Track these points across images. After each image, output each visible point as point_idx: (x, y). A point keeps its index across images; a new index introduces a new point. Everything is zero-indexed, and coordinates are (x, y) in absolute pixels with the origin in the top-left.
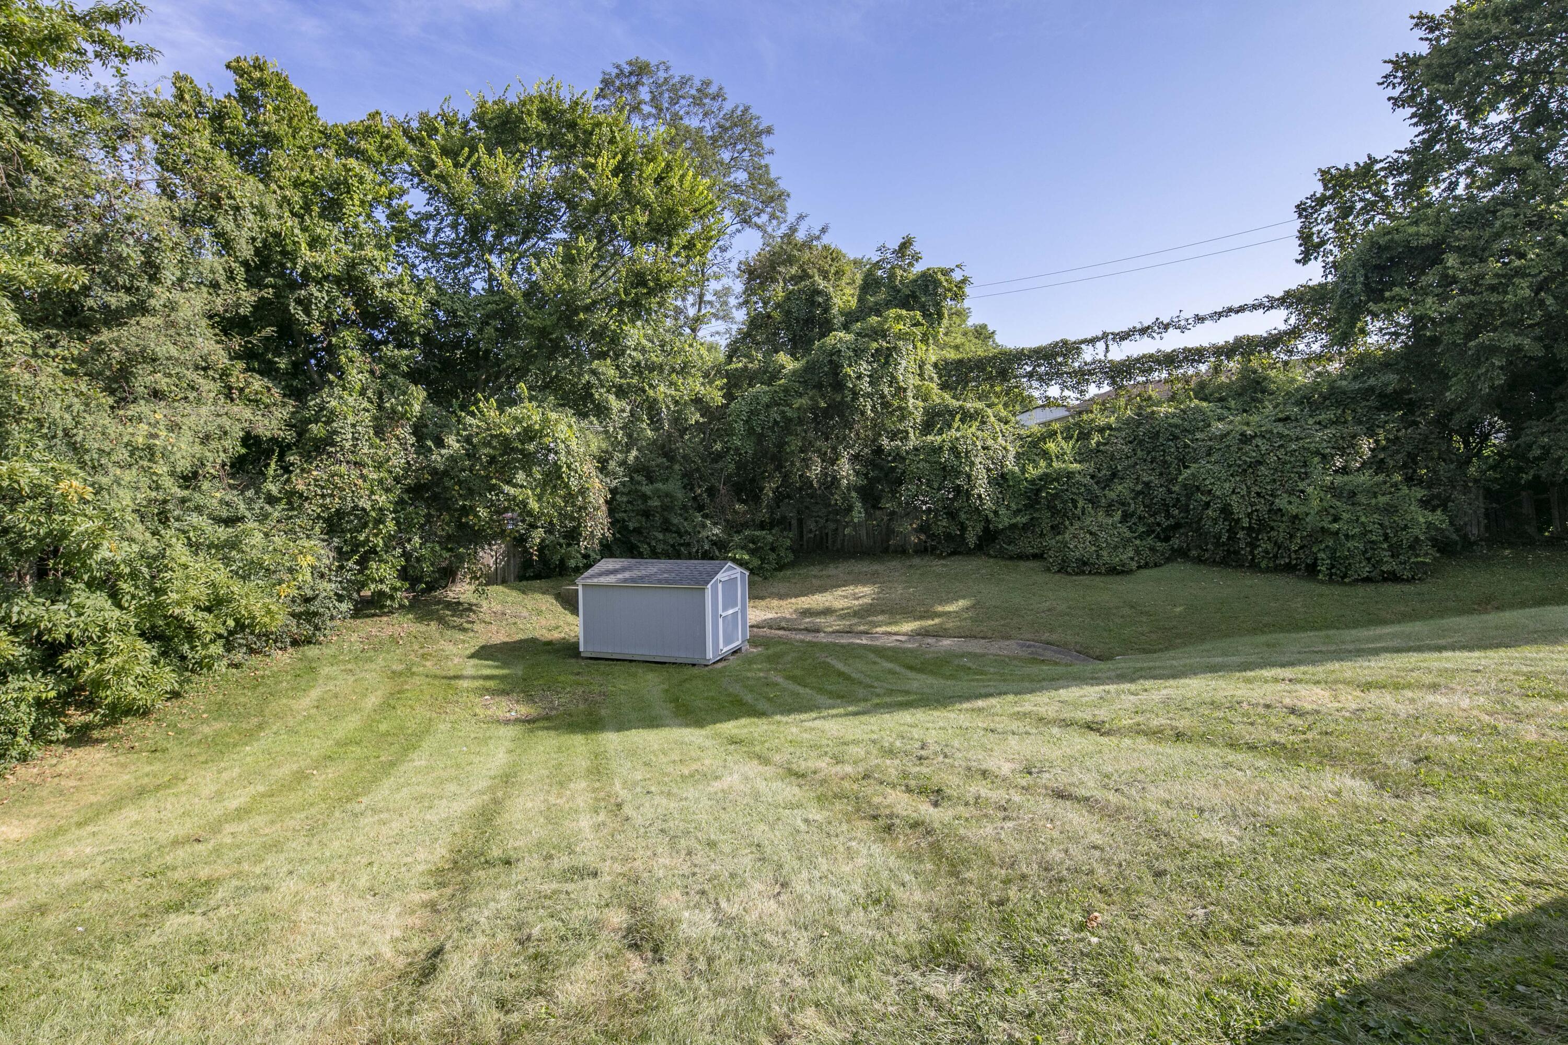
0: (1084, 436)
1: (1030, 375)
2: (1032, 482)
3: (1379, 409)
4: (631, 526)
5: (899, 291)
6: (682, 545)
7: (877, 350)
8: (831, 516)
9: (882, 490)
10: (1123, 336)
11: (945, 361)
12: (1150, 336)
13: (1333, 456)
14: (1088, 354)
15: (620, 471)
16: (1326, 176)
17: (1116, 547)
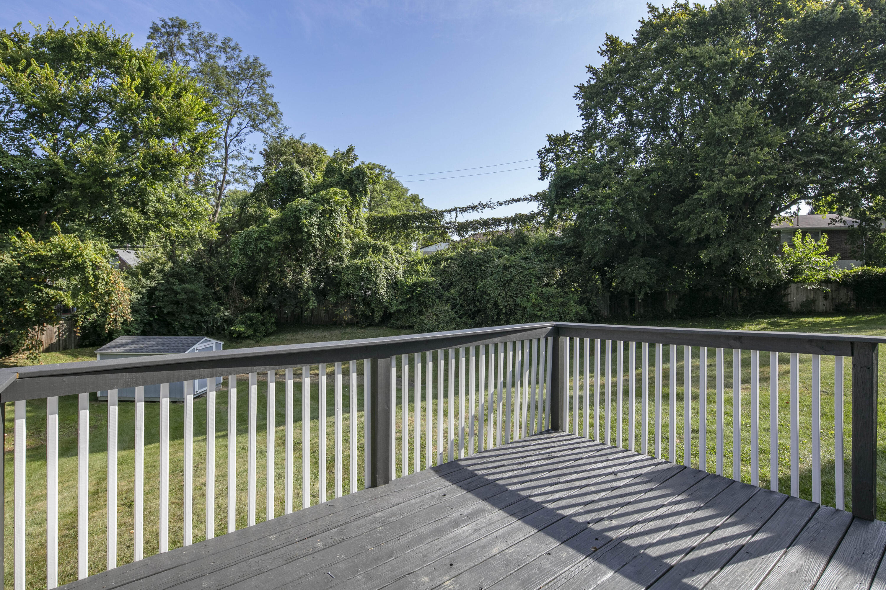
0: (437, 263)
1: (418, 227)
2: (410, 287)
3: (566, 255)
4: (166, 311)
5: (343, 176)
6: (203, 322)
7: (323, 210)
8: (298, 305)
9: (330, 290)
10: (464, 210)
11: (374, 217)
12: (477, 211)
13: (543, 278)
14: (448, 218)
15: (159, 276)
16: (550, 139)
17: (447, 323)
